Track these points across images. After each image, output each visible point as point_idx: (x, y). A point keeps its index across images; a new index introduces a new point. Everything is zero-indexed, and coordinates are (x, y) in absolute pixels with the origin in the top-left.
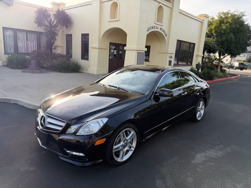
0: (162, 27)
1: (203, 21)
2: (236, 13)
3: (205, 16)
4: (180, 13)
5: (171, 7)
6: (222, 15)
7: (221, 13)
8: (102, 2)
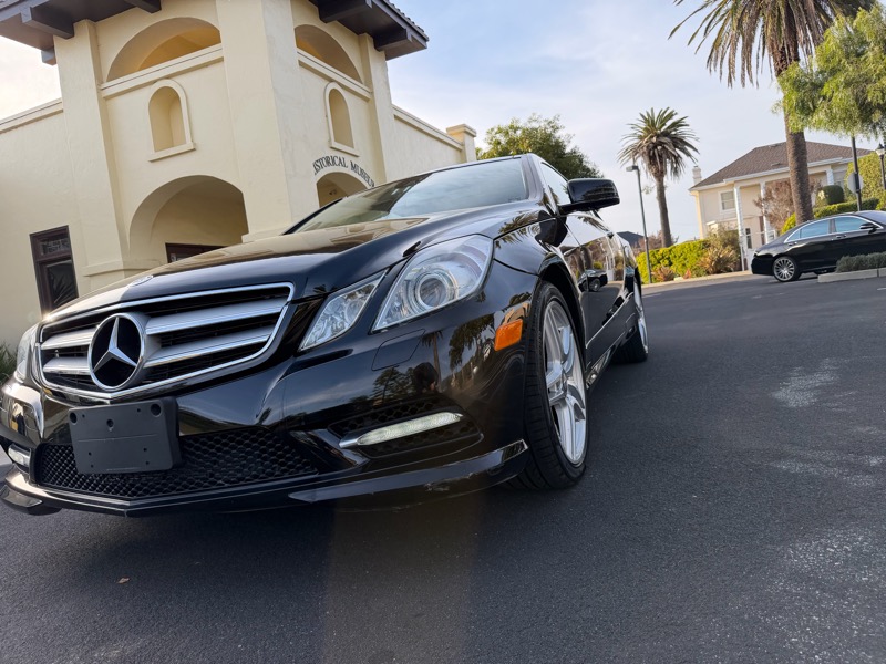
0: (355, 161)
1: (463, 145)
2: (535, 125)
3: (463, 129)
4: (396, 117)
5: (366, 95)
6: (498, 135)
7: (496, 130)
8: (107, 98)
